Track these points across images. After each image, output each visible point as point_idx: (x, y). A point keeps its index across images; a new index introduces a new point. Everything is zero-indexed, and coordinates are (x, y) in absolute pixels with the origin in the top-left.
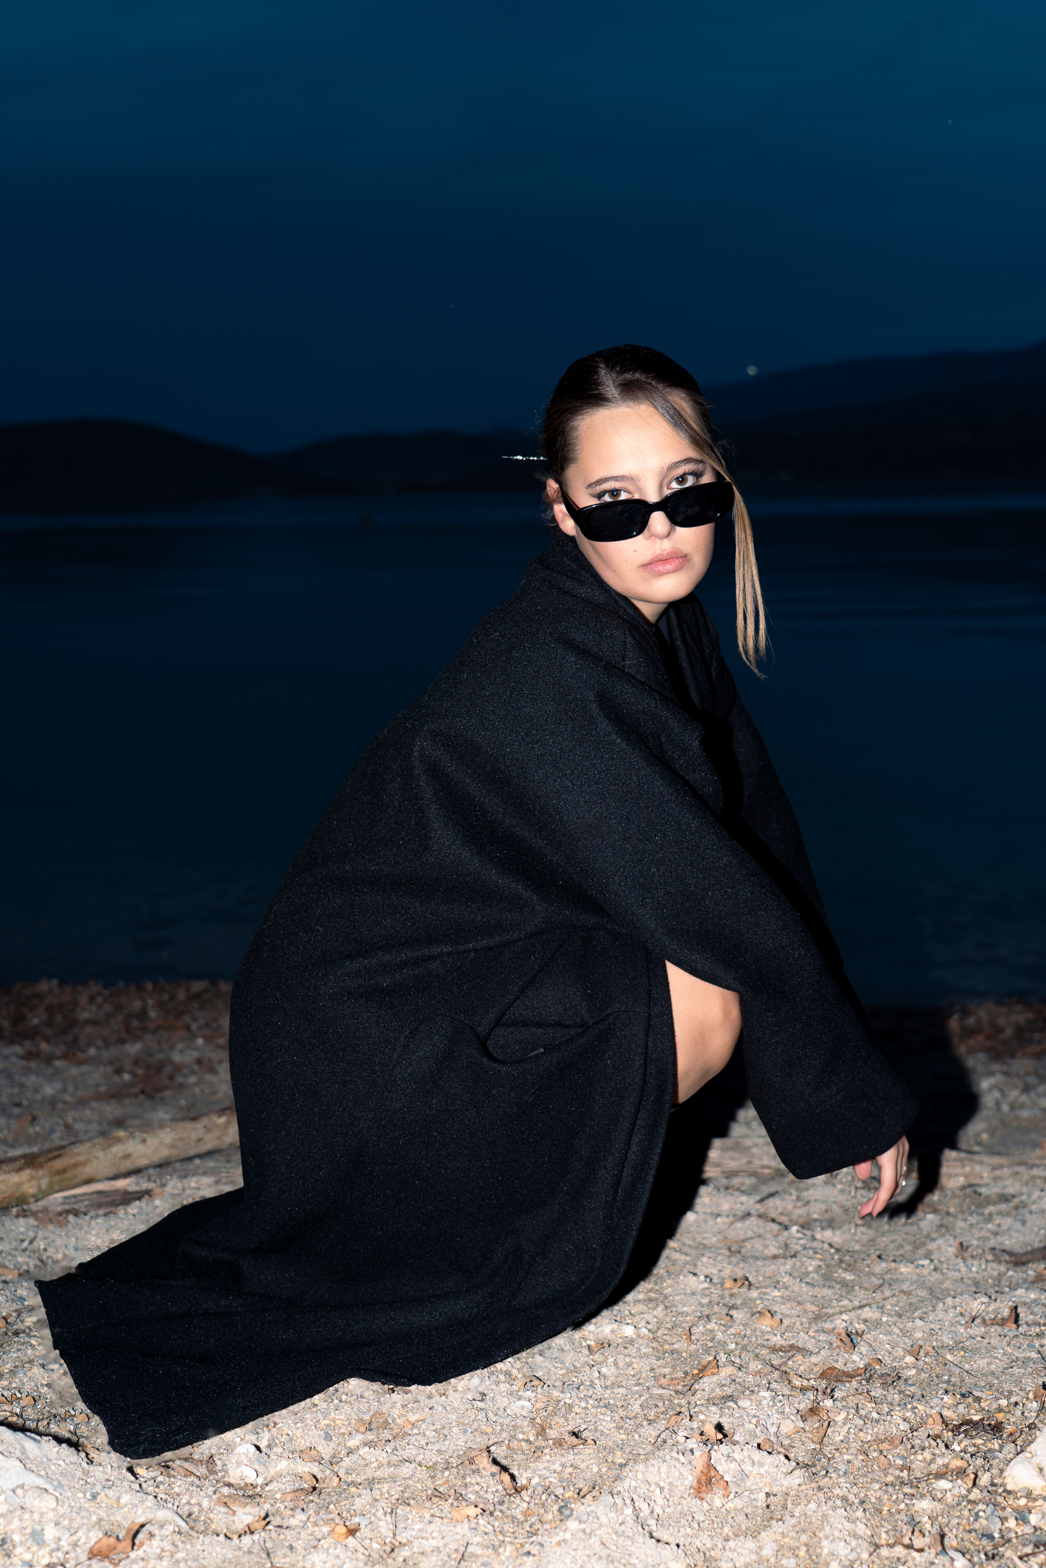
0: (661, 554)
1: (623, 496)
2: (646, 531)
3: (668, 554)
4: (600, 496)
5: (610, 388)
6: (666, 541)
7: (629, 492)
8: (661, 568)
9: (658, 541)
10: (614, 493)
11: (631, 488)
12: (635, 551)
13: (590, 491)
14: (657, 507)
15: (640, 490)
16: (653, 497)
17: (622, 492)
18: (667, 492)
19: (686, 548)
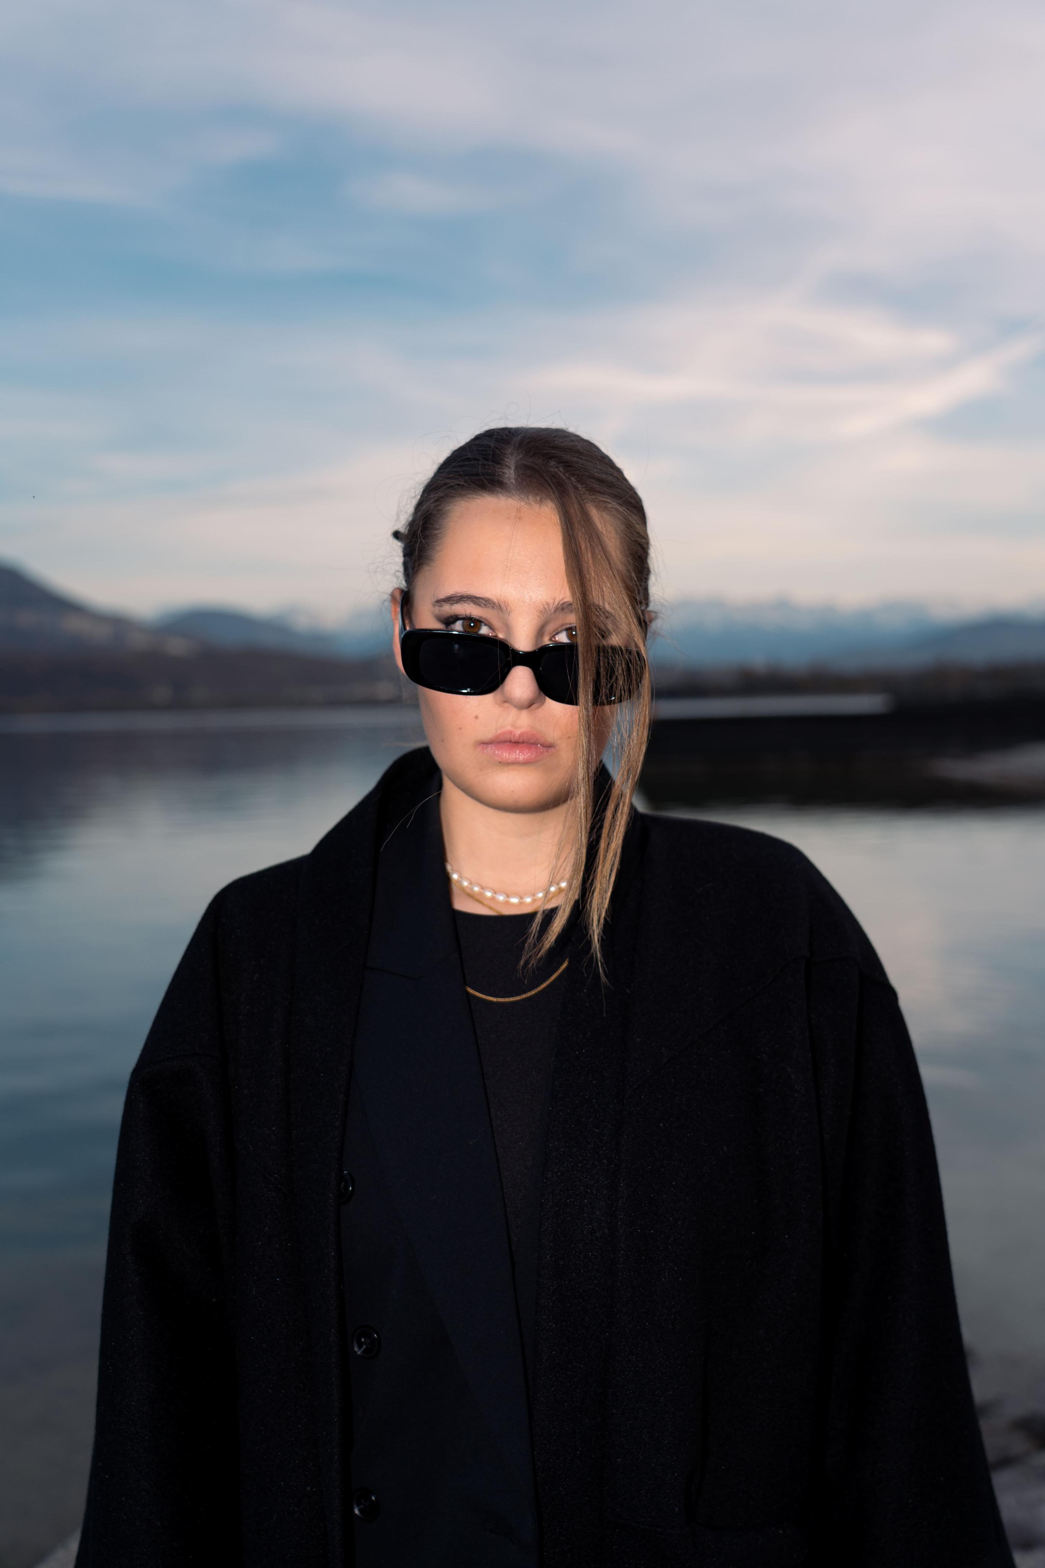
0: (511, 732)
1: (484, 630)
2: (499, 691)
3: (521, 735)
4: (449, 621)
5: (510, 474)
6: (524, 714)
7: (491, 627)
8: (507, 755)
9: (513, 712)
10: (474, 622)
11: (496, 623)
12: (476, 717)
13: (437, 610)
14: (525, 659)
15: (508, 628)
16: (523, 642)
17: (483, 624)
18: (546, 641)
19: (551, 734)
